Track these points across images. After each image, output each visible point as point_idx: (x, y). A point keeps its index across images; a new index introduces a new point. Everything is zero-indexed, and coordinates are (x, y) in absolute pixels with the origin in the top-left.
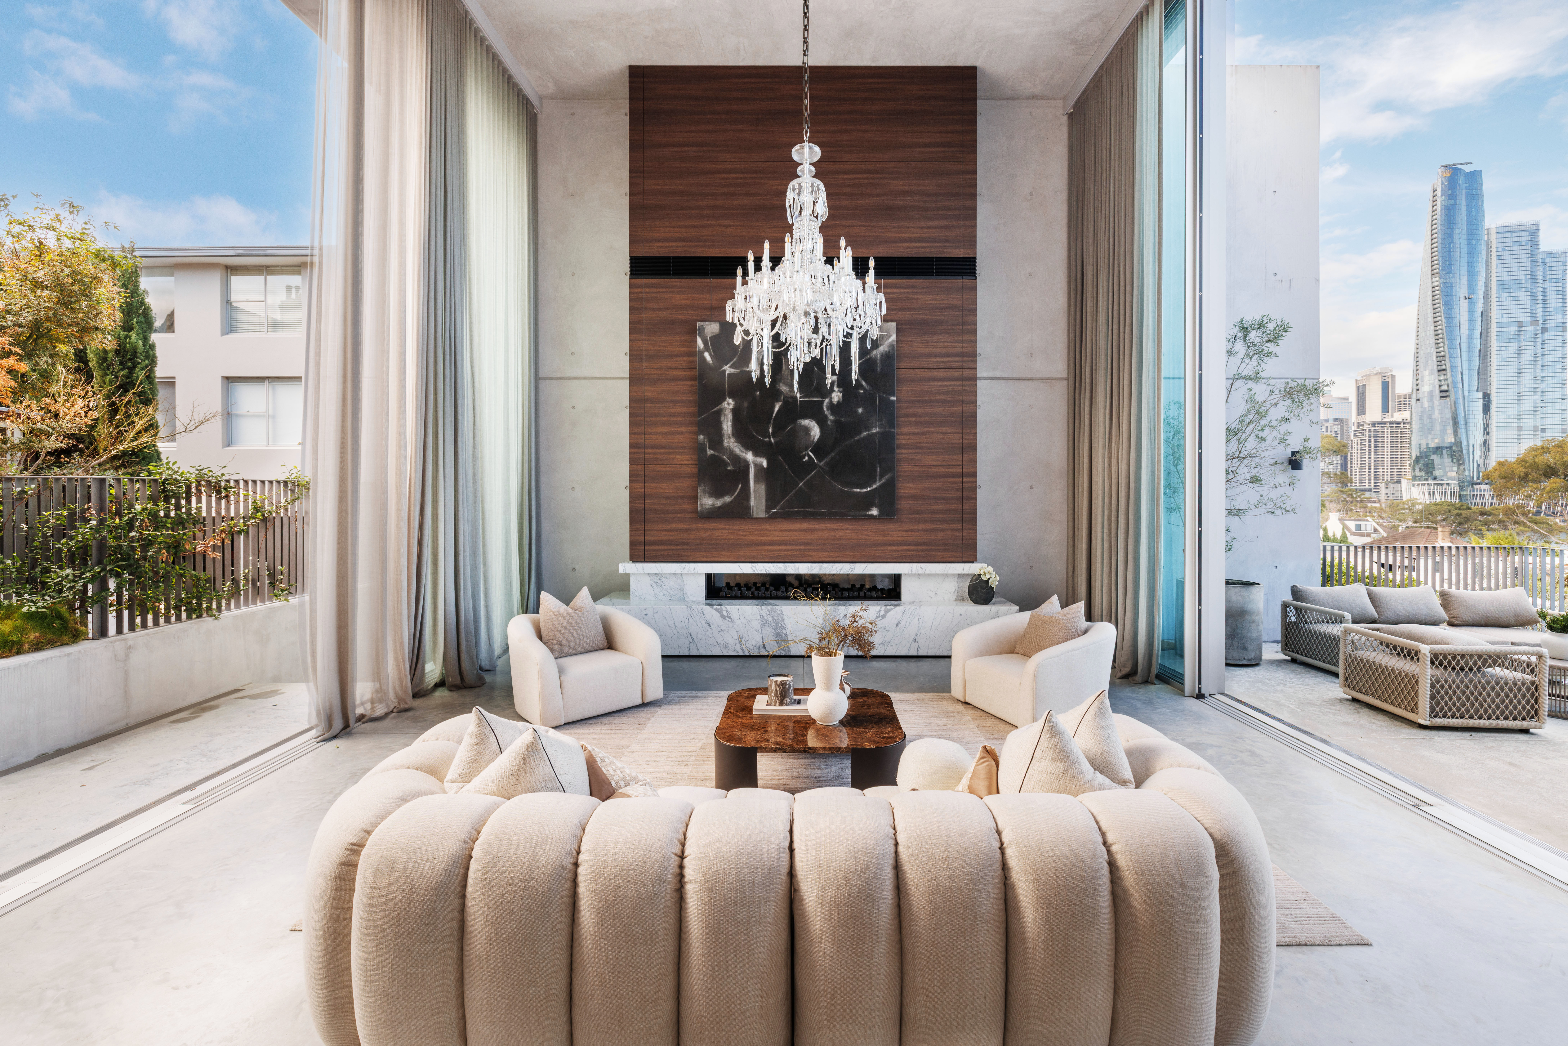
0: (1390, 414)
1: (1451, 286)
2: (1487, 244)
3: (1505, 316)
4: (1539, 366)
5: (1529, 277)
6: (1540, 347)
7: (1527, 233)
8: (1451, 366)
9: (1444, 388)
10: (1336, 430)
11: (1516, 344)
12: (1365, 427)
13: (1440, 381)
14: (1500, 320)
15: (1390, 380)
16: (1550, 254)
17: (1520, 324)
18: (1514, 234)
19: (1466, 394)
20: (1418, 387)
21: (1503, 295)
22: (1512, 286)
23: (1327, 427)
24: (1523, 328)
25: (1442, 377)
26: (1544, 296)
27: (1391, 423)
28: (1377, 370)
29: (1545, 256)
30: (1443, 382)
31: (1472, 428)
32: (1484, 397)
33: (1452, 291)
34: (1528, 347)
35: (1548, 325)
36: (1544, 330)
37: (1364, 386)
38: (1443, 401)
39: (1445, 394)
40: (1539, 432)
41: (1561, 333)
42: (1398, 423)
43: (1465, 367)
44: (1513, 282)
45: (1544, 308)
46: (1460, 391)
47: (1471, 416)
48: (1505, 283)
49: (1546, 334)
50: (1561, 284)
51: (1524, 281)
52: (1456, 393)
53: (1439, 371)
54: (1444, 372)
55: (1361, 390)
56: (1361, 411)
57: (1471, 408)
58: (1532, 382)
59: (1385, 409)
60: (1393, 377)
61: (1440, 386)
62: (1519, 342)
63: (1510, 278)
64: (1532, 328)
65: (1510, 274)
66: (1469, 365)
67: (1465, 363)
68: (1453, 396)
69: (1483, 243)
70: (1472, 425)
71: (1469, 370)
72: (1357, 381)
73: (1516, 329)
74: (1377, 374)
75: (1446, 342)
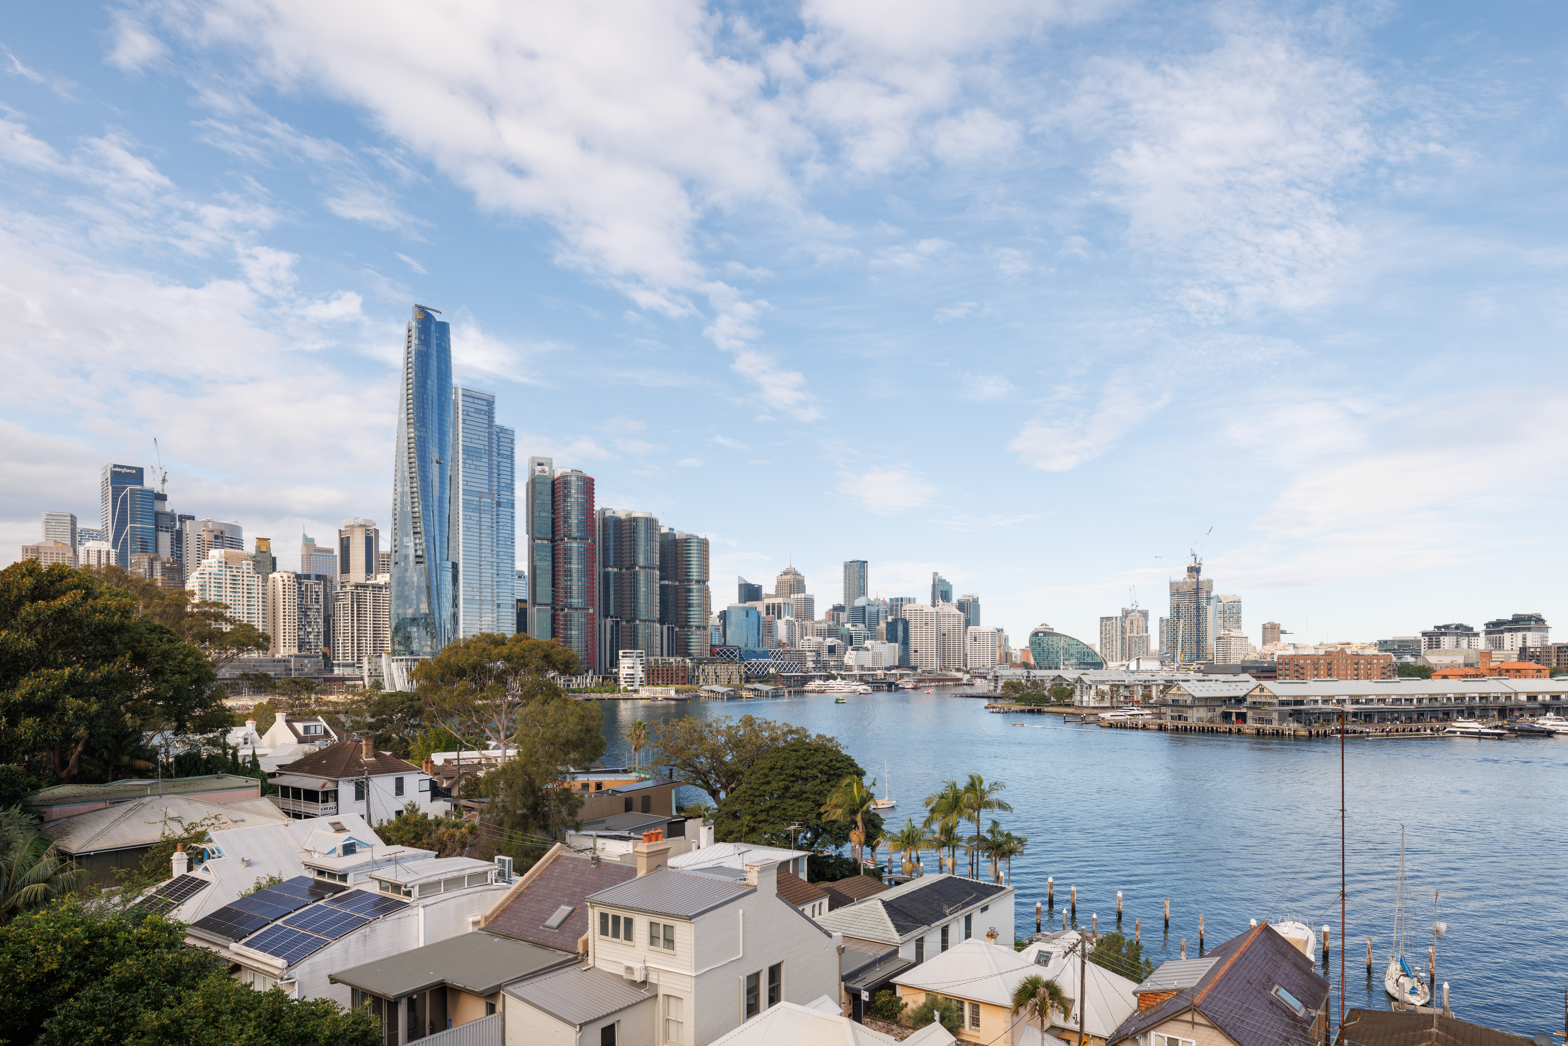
0: (373, 575)
1: (424, 442)
2: (455, 405)
3: (469, 484)
4: (495, 541)
5: (487, 448)
6: (495, 521)
7: (485, 403)
8: (425, 529)
9: (420, 553)
10: (317, 590)
11: (478, 515)
12: (348, 589)
13: (416, 544)
14: (466, 488)
15: (373, 535)
16: (502, 430)
17: (481, 495)
18: (476, 401)
19: (438, 562)
20: (396, 549)
21: (468, 461)
22: (475, 454)
23: (307, 585)
24: (483, 500)
25: (417, 541)
26: (499, 470)
27: (374, 586)
28: (361, 521)
29: (498, 430)
30: (418, 547)
31: (444, 600)
32: (453, 567)
33: (425, 447)
34: (486, 518)
35: (501, 500)
36: (499, 504)
37: (348, 538)
38: (418, 566)
39: (420, 560)
40: (495, 607)
41: (510, 510)
42: (380, 587)
43: (437, 532)
44: (474, 450)
45: (499, 482)
46: (433, 558)
47: (443, 586)
48: (470, 449)
49: (500, 509)
50: (509, 461)
51: (483, 451)
52: (429, 559)
53: (415, 533)
54: (419, 536)
55: (345, 543)
56: (345, 568)
57: (443, 578)
58: (490, 555)
59: (369, 570)
60: (377, 531)
61: (416, 550)
62: (480, 513)
63: (473, 445)
64: (489, 501)
65: (473, 441)
66: (441, 531)
67: (437, 527)
68: (427, 562)
69: (452, 403)
70: (443, 595)
71: (441, 536)
72: (340, 531)
73: (477, 499)
74: (361, 526)
75: (421, 503)
